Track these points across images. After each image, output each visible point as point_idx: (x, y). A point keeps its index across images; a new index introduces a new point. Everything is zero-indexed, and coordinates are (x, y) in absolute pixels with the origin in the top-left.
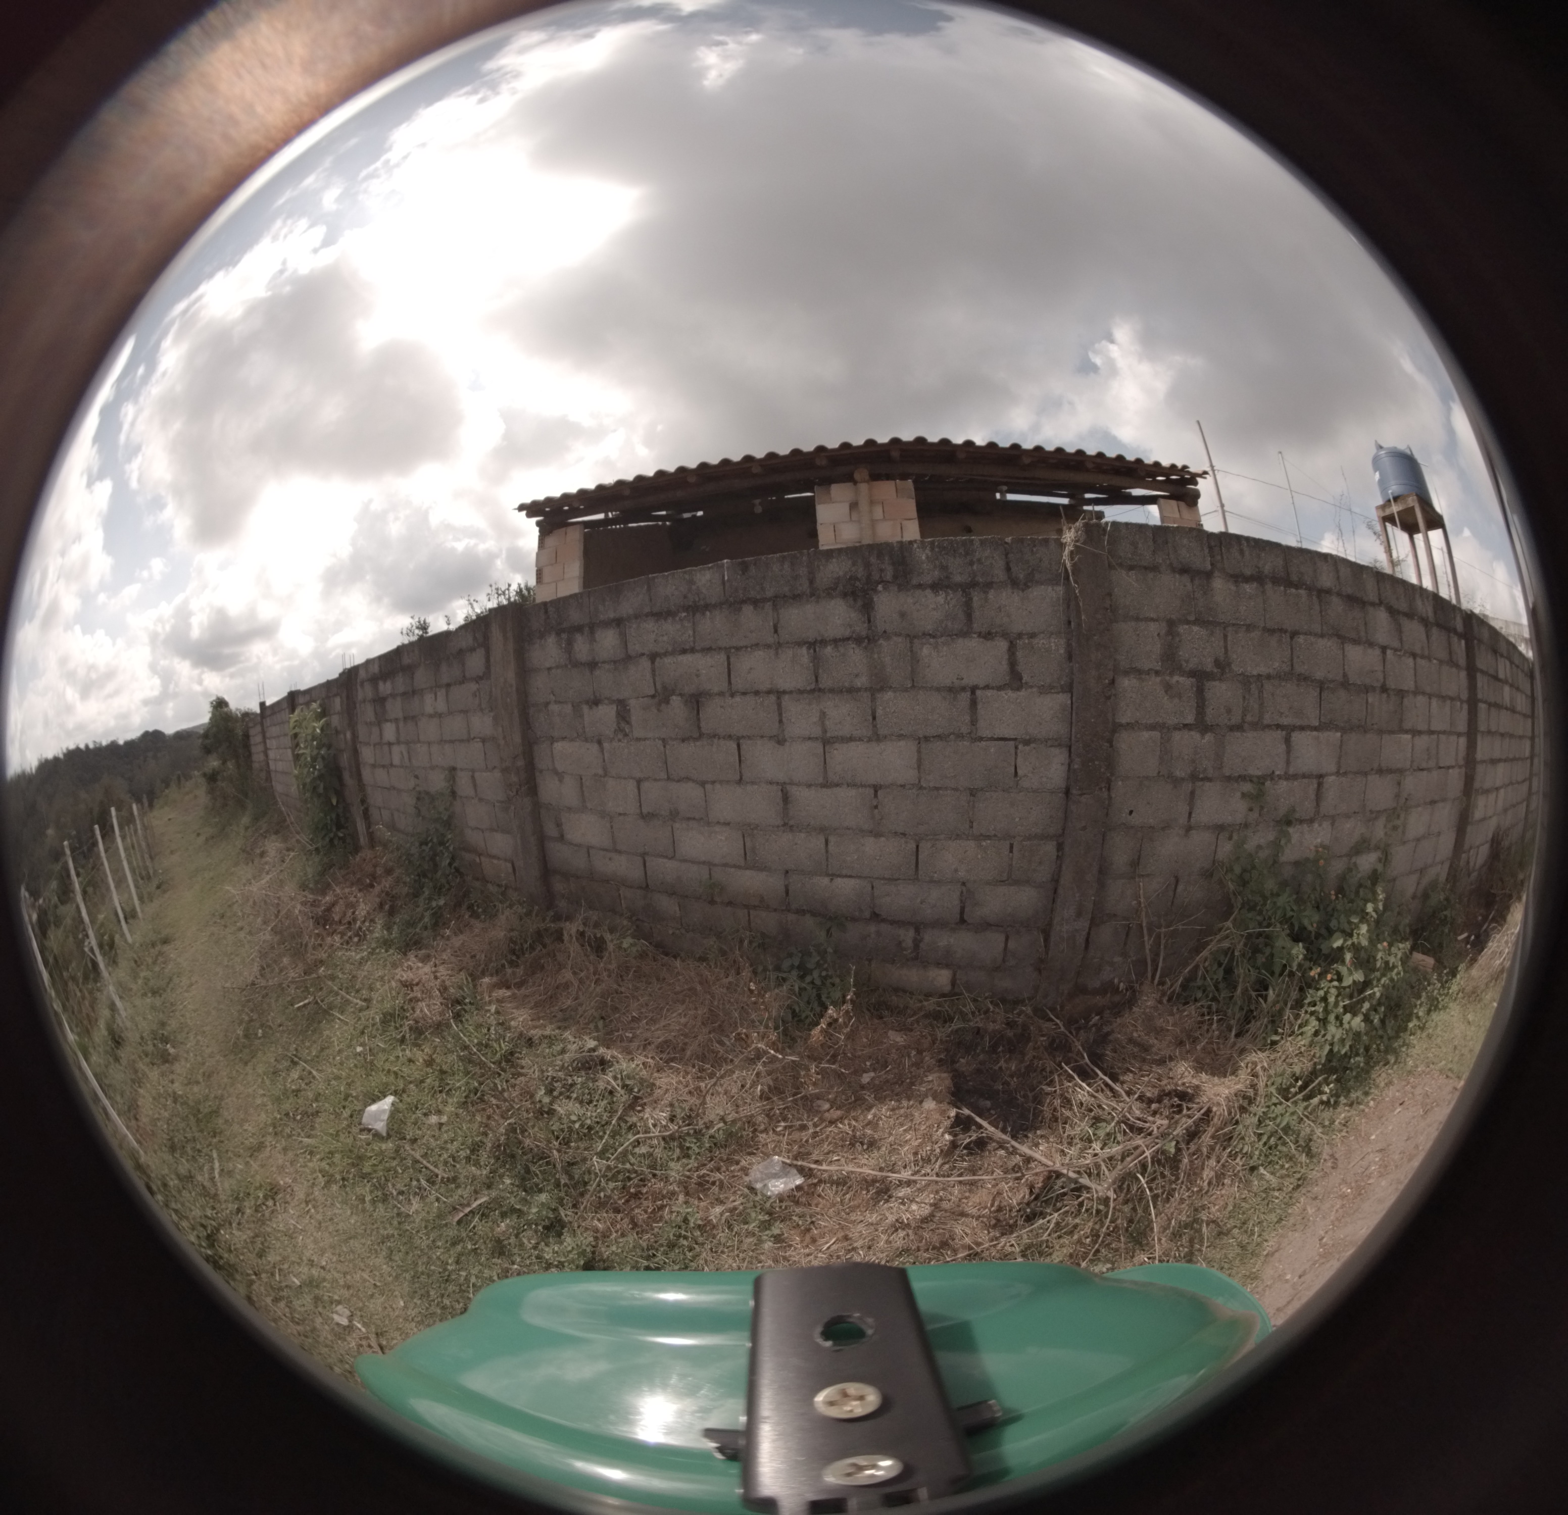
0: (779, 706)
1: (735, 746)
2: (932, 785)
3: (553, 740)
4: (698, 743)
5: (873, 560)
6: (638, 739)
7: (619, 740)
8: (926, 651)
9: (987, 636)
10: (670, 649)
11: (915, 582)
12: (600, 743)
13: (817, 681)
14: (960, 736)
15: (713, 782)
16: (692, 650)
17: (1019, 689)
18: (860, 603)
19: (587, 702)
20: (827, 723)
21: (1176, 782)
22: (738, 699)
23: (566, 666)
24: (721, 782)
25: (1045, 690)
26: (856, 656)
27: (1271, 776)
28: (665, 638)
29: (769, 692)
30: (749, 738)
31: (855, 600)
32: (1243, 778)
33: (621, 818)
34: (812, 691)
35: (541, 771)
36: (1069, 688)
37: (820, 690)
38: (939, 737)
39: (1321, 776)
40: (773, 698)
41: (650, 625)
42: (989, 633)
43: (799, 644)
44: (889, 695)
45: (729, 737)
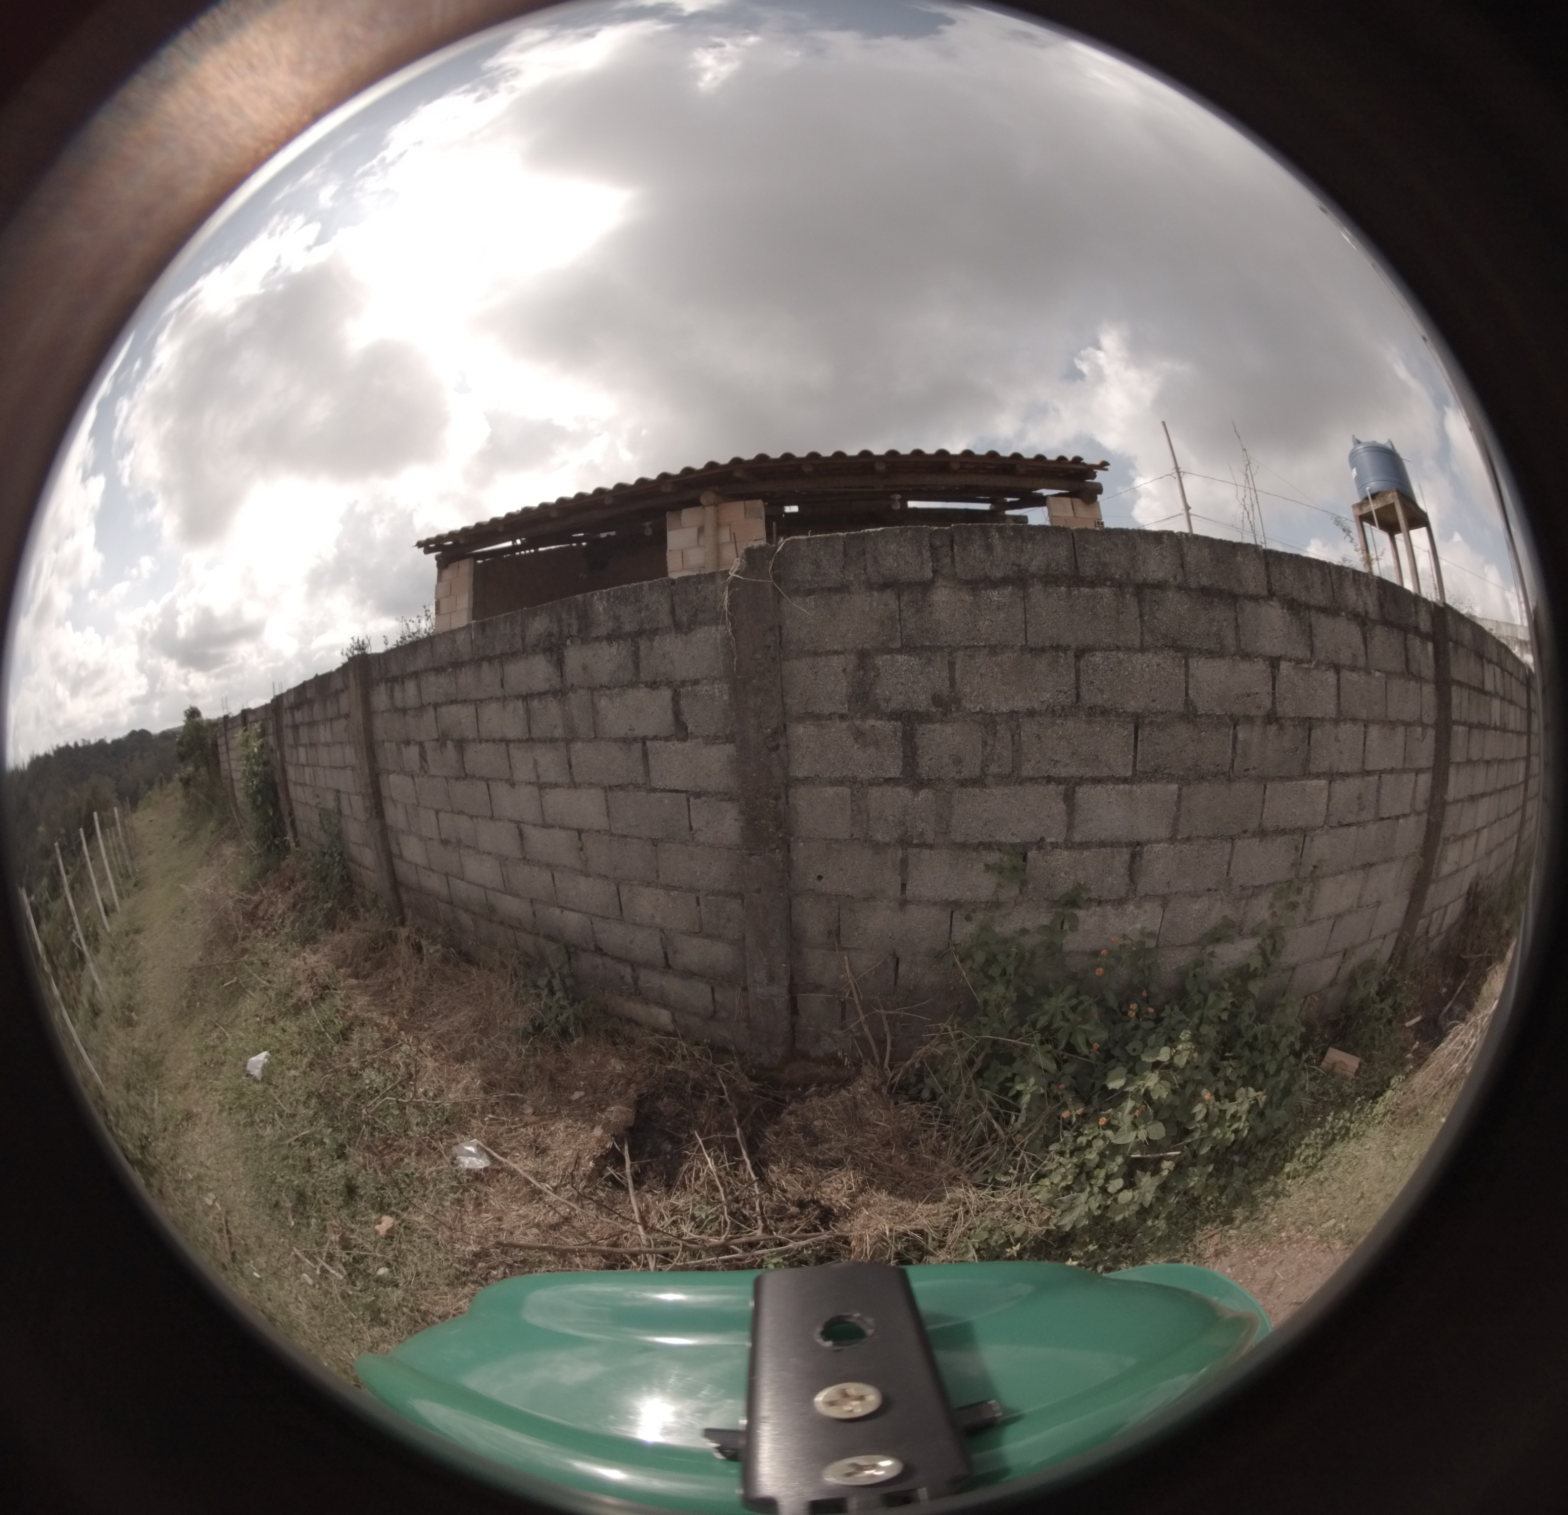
0: (508, 753)
1: (486, 787)
2: (620, 832)
3: (388, 773)
4: (465, 783)
5: (562, 614)
6: (432, 776)
7: (423, 776)
8: (603, 702)
9: (653, 685)
10: (444, 700)
11: (594, 634)
12: (412, 777)
13: (530, 731)
14: (637, 787)
15: (477, 817)
16: (456, 702)
17: (684, 739)
18: (555, 658)
19: (403, 742)
20: (539, 770)
22: (484, 745)
23: (391, 710)
24: (482, 817)
25: (710, 740)
26: (553, 706)
28: (441, 690)
29: (501, 740)
30: (494, 780)
31: (551, 656)
33: (431, 842)
34: (527, 740)
35: (384, 799)
36: (731, 738)
37: (532, 740)
38: (620, 787)
40: (504, 746)
41: (433, 678)
42: (655, 683)
43: (518, 697)
44: (578, 745)
45: (482, 778)
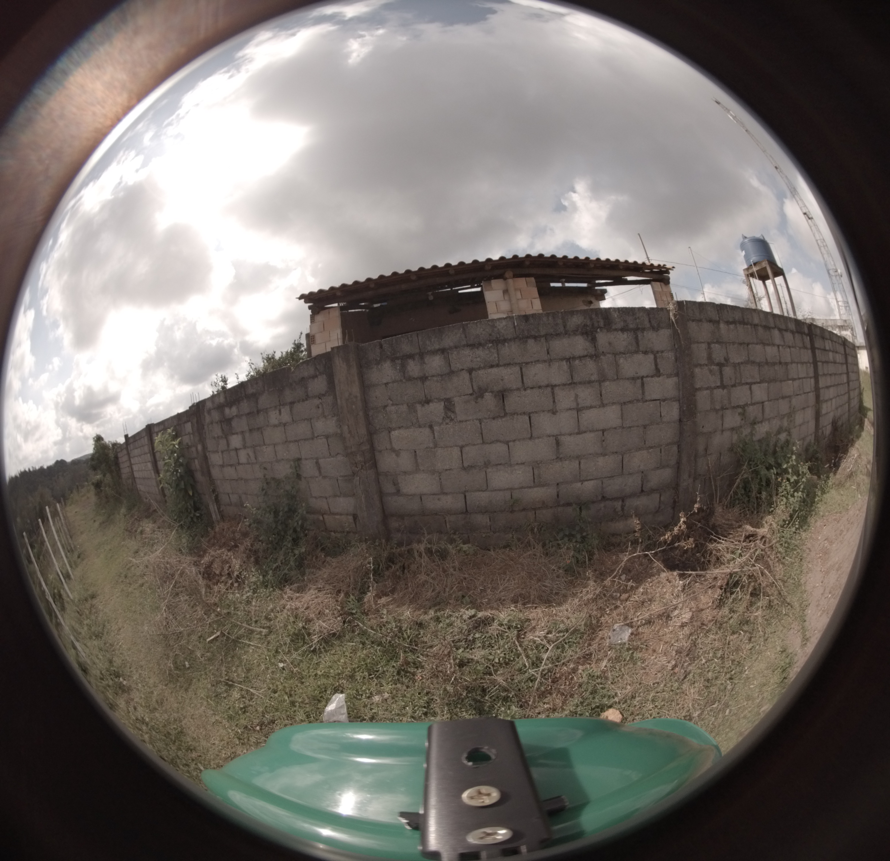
0: (553, 393)
1: (528, 418)
2: (628, 426)
3: (390, 430)
4: (504, 419)
5: (594, 316)
6: (460, 421)
7: (447, 424)
8: (621, 361)
9: (645, 353)
10: (482, 365)
11: (614, 327)
12: (431, 427)
13: (572, 378)
14: (638, 401)
15: (514, 441)
16: (498, 366)
17: (659, 376)
18: (590, 338)
19: (420, 402)
20: (579, 400)
21: (717, 411)
22: (529, 391)
23: (401, 381)
24: (519, 440)
25: (669, 376)
26: (591, 365)
27: (747, 405)
28: (478, 359)
29: (547, 386)
30: (536, 412)
31: (587, 336)
32: (738, 407)
33: (448, 472)
34: (570, 384)
35: (380, 451)
36: (677, 375)
37: (574, 383)
38: (630, 402)
39: (763, 403)
40: (549, 389)
41: (467, 351)
42: (646, 351)
43: (562, 360)
44: (607, 383)
45: (524, 413)
